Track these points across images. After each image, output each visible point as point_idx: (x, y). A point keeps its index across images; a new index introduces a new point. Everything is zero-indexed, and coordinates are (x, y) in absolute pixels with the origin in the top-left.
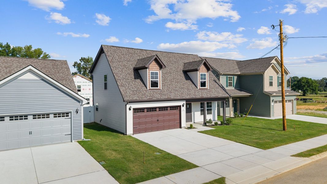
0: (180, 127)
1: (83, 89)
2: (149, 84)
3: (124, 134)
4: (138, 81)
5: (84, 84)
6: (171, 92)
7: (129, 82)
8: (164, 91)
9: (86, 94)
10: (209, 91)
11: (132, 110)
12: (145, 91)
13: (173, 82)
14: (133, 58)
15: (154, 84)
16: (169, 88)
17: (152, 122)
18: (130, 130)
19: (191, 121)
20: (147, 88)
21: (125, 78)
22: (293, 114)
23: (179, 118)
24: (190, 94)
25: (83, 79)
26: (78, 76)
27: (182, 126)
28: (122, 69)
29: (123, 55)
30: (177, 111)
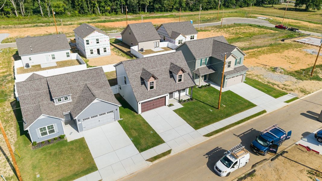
0: (165, 105)
1: (101, 41)
2: (149, 88)
3: (137, 113)
4: (143, 85)
5: (101, 37)
6: (161, 90)
7: (138, 88)
8: (157, 90)
9: (103, 45)
10: (183, 84)
11: (141, 104)
12: (147, 92)
13: (163, 81)
14: (140, 68)
15: (152, 88)
16: (160, 87)
17: (151, 106)
18: (140, 112)
19: (173, 98)
20: (148, 90)
21: (136, 86)
22: (242, 82)
23: (164, 101)
24: (171, 89)
25: (99, 33)
26: (96, 32)
27: (166, 105)
28: (135, 78)
29: (134, 66)
30: (164, 98)
